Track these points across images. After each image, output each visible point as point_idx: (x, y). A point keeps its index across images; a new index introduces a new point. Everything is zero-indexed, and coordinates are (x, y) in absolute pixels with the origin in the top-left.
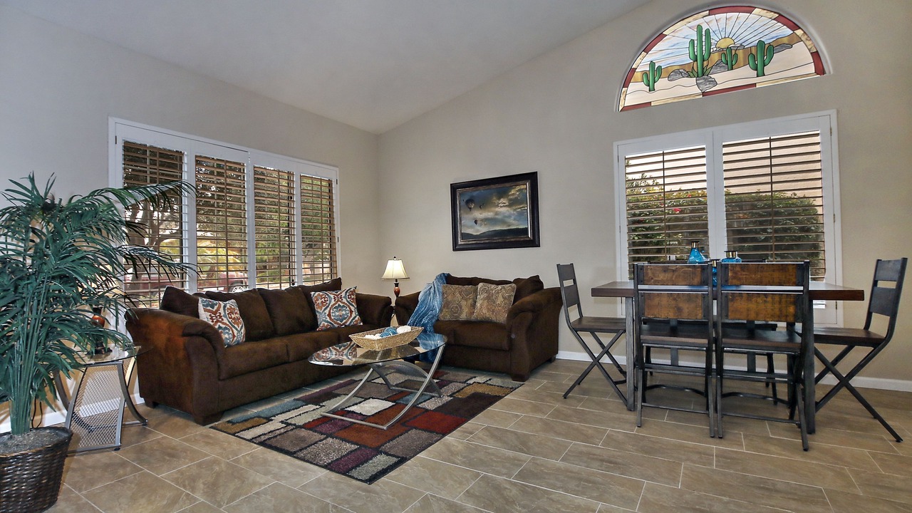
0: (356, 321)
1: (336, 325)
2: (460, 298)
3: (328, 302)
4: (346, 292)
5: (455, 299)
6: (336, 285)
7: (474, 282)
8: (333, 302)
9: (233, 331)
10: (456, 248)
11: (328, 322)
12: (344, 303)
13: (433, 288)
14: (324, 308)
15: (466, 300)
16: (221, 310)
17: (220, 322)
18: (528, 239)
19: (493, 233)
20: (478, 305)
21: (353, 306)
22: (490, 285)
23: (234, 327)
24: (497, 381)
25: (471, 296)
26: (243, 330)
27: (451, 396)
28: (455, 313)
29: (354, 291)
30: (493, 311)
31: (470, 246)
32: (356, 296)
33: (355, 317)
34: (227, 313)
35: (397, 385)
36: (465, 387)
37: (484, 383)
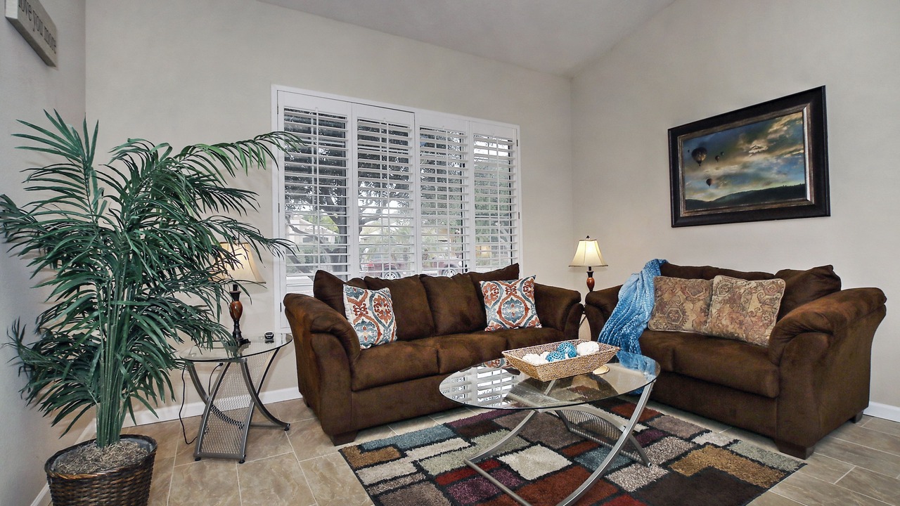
0: (533, 322)
1: (508, 326)
2: (683, 297)
3: (499, 295)
4: (522, 283)
5: (674, 299)
6: (511, 273)
7: (706, 273)
8: (504, 295)
9: (378, 328)
10: (677, 222)
11: (497, 321)
12: (518, 297)
13: (641, 280)
14: (493, 302)
15: (693, 302)
16: (367, 302)
17: (364, 315)
18: (805, 204)
19: (738, 197)
20: (714, 311)
21: (530, 301)
22: (734, 280)
23: (381, 322)
24: (748, 446)
25: (702, 295)
26: (392, 327)
27: (664, 466)
28: (674, 321)
29: (532, 281)
30: (741, 323)
31: (698, 220)
32: (534, 288)
33: (532, 316)
34: (373, 304)
35: (580, 426)
36: (690, 450)
37: (725, 447)
